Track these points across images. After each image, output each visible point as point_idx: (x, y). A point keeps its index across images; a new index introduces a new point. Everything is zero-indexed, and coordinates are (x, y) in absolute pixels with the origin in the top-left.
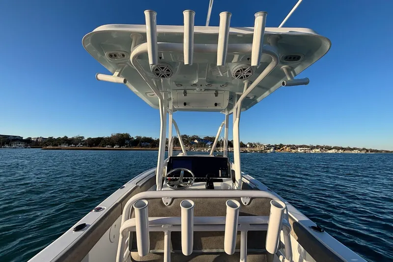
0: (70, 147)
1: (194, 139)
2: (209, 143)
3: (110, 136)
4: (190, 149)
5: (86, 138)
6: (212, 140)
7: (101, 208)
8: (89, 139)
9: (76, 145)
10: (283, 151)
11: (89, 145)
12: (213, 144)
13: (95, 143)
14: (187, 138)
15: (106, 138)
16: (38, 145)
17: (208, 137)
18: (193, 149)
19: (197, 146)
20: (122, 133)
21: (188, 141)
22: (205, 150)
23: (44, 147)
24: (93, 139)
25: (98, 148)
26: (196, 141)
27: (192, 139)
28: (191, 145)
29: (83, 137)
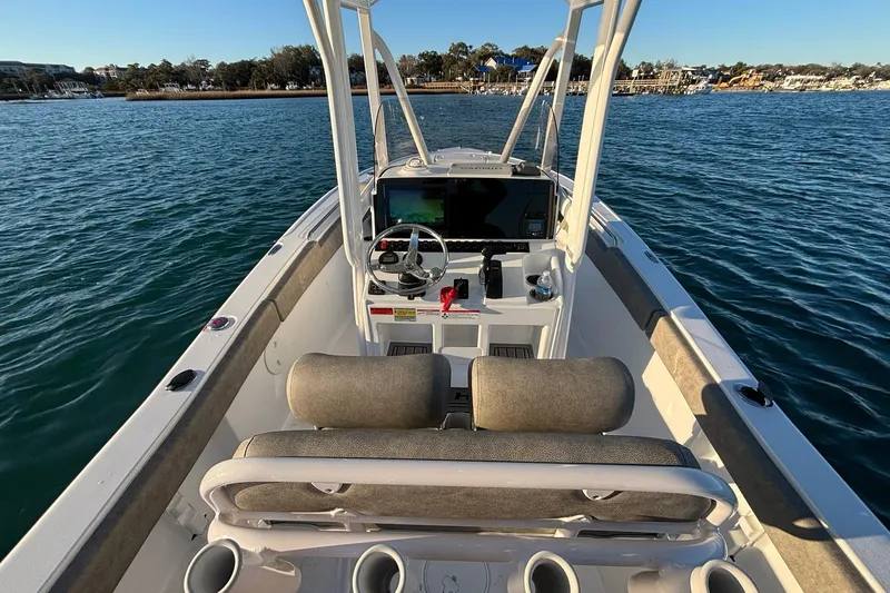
0: (184, 93)
1: (486, 57)
2: (527, 69)
3: (269, 56)
4: (474, 88)
5: (213, 65)
6: (535, 56)
7: (226, 320)
8: (222, 65)
9: (197, 86)
10: (735, 89)
11: (228, 84)
12: (535, 70)
13: (240, 77)
14: (466, 53)
15: (261, 62)
16: (117, 89)
17: (525, 48)
18: (482, 89)
19: (495, 77)
20: (296, 45)
21: (469, 64)
22: (514, 90)
23: (130, 95)
24: (232, 67)
25: (249, 92)
26: (491, 63)
27: (480, 58)
28: (477, 74)
29: (204, 62)
